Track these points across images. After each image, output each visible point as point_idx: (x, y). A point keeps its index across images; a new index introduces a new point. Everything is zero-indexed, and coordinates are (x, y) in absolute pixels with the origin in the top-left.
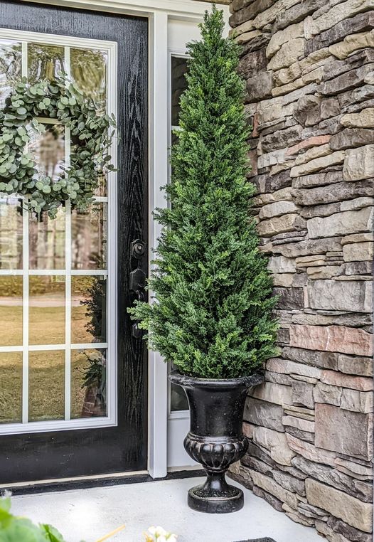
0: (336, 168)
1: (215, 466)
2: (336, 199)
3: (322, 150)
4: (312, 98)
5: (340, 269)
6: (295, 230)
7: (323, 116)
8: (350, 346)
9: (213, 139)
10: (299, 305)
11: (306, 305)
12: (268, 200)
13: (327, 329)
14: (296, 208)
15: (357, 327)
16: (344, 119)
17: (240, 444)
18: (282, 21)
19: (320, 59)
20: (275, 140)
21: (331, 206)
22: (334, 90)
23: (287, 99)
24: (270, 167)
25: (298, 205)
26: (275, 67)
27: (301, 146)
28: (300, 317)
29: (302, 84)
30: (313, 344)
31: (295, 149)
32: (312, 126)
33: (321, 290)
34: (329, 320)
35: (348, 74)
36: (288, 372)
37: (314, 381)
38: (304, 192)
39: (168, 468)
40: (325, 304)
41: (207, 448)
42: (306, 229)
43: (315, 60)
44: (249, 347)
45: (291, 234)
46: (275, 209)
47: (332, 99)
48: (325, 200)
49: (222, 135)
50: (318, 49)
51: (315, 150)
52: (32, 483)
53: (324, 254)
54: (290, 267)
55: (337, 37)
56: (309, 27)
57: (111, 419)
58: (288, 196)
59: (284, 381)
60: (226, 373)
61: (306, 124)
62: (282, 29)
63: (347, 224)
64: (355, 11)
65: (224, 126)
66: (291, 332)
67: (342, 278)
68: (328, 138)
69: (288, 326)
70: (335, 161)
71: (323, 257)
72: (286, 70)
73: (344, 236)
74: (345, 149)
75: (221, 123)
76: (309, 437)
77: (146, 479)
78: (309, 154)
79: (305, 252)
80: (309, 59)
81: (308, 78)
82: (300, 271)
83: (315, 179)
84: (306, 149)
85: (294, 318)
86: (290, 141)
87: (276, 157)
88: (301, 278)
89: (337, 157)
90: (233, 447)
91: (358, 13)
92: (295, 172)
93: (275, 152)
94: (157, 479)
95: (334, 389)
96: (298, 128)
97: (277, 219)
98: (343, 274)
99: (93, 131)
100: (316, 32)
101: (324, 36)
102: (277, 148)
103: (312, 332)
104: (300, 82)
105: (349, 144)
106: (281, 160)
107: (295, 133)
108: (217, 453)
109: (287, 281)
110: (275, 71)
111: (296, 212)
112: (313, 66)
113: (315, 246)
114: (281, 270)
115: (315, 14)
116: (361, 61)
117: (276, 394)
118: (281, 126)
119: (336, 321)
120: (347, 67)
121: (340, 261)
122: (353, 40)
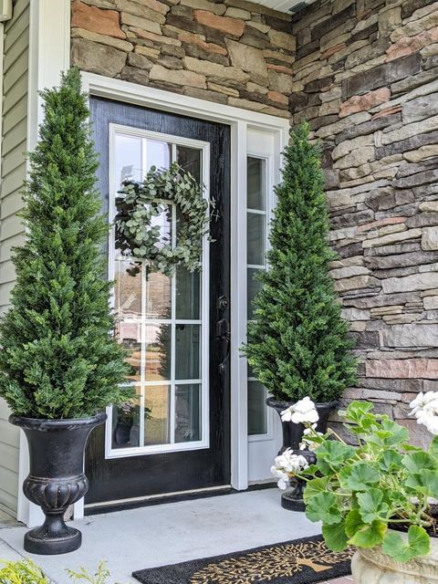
0: (413, 241)
2: (415, 264)
3: (397, 228)
4: (385, 190)
5: (422, 316)
6: (368, 288)
7: (397, 203)
8: (433, 373)
9: (306, 218)
10: (375, 344)
11: (382, 345)
12: (337, 266)
13: (408, 361)
14: (370, 271)
16: (423, 206)
18: (350, 133)
19: (392, 162)
20: (344, 220)
21: (410, 269)
22: (409, 185)
23: (356, 190)
24: (338, 241)
25: (373, 270)
26: (343, 167)
27: (374, 224)
28: (375, 353)
29: (373, 179)
30: (392, 374)
31: (369, 226)
32: (386, 210)
33: (400, 333)
34: (409, 355)
35: (424, 173)
36: (366, 397)
37: (394, 402)
38: (379, 259)
39: (249, 482)
40: (406, 343)
42: (381, 287)
43: (387, 163)
45: (364, 291)
46: (346, 272)
47: (407, 191)
48: (403, 265)
50: (391, 154)
51: (390, 228)
53: (404, 305)
54: (364, 316)
55: (412, 146)
56: (380, 139)
57: (204, 443)
58: (360, 262)
61: (380, 208)
62: (350, 139)
63: (427, 282)
64: (431, 129)
65: (315, 209)
66: (368, 366)
67: (425, 322)
68: (403, 219)
69: (363, 362)
70: (412, 236)
71: (401, 307)
72: (355, 169)
73: (423, 291)
74: (422, 227)
78: (383, 231)
79: (382, 303)
80: (381, 161)
81: (377, 176)
82: (373, 319)
83: (391, 249)
84: (379, 227)
85: (369, 355)
86: (360, 221)
87: (344, 233)
88: (376, 324)
89: (415, 233)
91: (434, 130)
92: (366, 244)
93: (343, 230)
94: (242, 491)
96: (370, 212)
97: (347, 280)
98: (426, 319)
100: (387, 143)
101: (397, 145)
102: (346, 227)
103: (392, 364)
104: (371, 178)
105: (427, 224)
106: (351, 236)
107: (367, 216)
109: (360, 327)
110: (341, 170)
111: (369, 275)
112: (385, 167)
113: (393, 299)
114: (355, 319)
115: (385, 130)
118: (353, 210)
119: (418, 354)
120: (423, 168)
121: (419, 309)
122: (428, 150)
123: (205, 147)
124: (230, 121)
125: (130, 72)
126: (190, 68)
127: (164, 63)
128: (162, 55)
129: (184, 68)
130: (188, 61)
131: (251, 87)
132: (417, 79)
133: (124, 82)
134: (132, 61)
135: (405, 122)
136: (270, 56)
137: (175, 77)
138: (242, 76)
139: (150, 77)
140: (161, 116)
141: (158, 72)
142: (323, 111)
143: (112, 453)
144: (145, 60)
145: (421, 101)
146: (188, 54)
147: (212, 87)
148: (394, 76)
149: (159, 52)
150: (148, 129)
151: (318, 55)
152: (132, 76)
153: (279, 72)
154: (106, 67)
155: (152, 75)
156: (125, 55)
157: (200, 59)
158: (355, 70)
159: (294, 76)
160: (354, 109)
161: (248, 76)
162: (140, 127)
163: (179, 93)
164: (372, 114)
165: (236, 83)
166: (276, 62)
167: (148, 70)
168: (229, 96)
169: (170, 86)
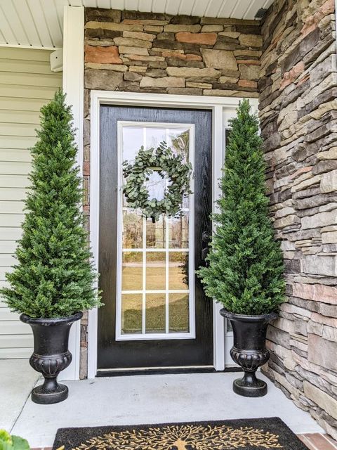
0: (316, 186)
1: (249, 367)
2: (317, 205)
3: (308, 175)
4: (301, 145)
5: (320, 249)
6: (294, 225)
7: (308, 155)
8: (327, 298)
9: (243, 172)
10: (298, 271)
11: (302, 271)
12: (279, 207)
13: (314, 286)
14: (295, 211)
15: (331, 286)
16: (319, 155)
17: (263, 356)
18: (285, 102)
19: (306, 121)
20: (282, 171)
21: (314, 209)
22: (313, 139)
23: (289, 147)
24: (281, 187)
25: (296, 209)
26: (282, 129)
27: (297, 173)
28: (298, 278)
29: (296, 137)
30: (305, 296)
31: (293, 176)
32: (302, 161)
33: (309, 261)
34: (315, 281)
35: (321, 128)
36: (292, 312)
37: (307, 319)
38: (298, 201)
39: (225, 365)
40: (312, 271)
41: (243, 357)
42: (300, 224)
43: (303, 122)
44: (267, 296)
45: (292, 227)
46: (283, 212)
47: (313, 144)
48: (311, 206)
49: (249, 169)
50: (304, 115)
51: (304, 175)
52: (147, 368)
53: (311, 239)
54: (292, 247)
55: (314, 107)
56: (300, 103)
57: (191, 335)
58: (290, 204)
59: (290, 318)
60: (252, 312)
61: (299, 160)
62: (285, 107)
63: (323, 220)
66: (293, 286)
67: (321, 254)
68: (311, 167)
69: (292, 284)
70: (315, 182)
71: (310, 241)
72: (287, 130)
73: (322, 227)
74: (321, 173)
75: (248, 163)
76: (304, 354)
77: (213, 371)
78: (301, 178)
79: (300, 238)
80: (299, 122)
81: (299, 134)
82: (298, 250)
83: (304, 193)
84: (299, 175)
85: (295, 279)
86: (290, 171)
87: (283, 181)
88: (299, 253)
89: (317, 179)
90: (259, 357)
91: (325, 90)
92: (293, 190)
93: (283, 179)
94: (219, 371)
95: (319, 325)
96: (294, 163)
97: (285, 218)
98: (322, 251)
99: (180, 173)
100: (304, 105)
101: (307, 107)
102: (284, 176)
103: (305, 288)
104: (295, 136)
105: (323, 171)
106: (286, 183)
107: (293, 167)
108: (248, 360)
109: (290, 255)
110: (282, 132)
111: (294, 214)
112: (303, 126)
113: (305, 234)
114: (287, 248)
115: (302, 95)
116: (329, 119)
117: (286, 325)
118: (285, 163)
119: (319, 281)
120: (321, 124)
121: (318, 243)
122: (323, 107)
123: (191, 128)
124: (211, 107)
125: (126, 84)
126: (171, 74)
127: (150, 74)
128: (149, 69)
129: (168, 76)
130: (169, 70)
131: (223, 80)
132: (318, 49)
133: (123, 92)
134: (126, 77)
135: (311, 87)
136: (241, 54)
137: (160, 83)
138: (213, 73)
139: (141, 86)
140: (156, 111)
141: (146, 82)
142: (274, 88)
144: (136, 75)
145: (320, 66)
146: (169, 65)
147: (188, 84)
148: (305, 50)
149: (146, 68)
150: (146, 121)
151: (271, 46)
152: (126, 87)
153: (248, 65)
154: (107, 85)
155: (142, 84)
156: (122, 74)
157: (179, 67)
158: (288, 51)
159: (260, 65)
160: (287, 83)
161: (219, 72)
162: (140, 121)
163: (163, 93)
164: (296, 84)
165: (209, 79)
166: (246, 58)
167: (139, 82)
168: (203, 89)
169: (156, 90)
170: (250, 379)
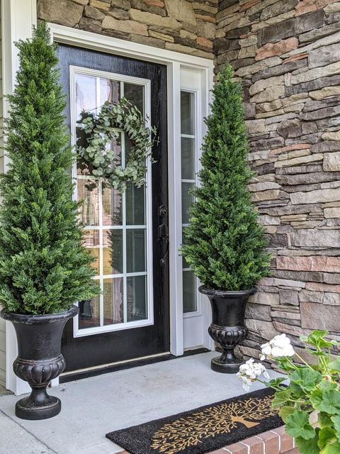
0: (316, 163)
1: (226, 345)
2: (317, 181)
3: (303, 152)
4: (295, 121)
5: (323, 223)
6: (279, 199)
7: (304, 132)
8: (331, 268)
10: (284, 244)
11: (290, 244)
12: (253, 181)
13: (311, 258)
14: (280, 186)
15: (336, 256)
16: (325, 136)
18: (265, 74)
19: (299, 99)
20: (259, 145)
21: (313, 186)
22: (314, 118)
23: (269, 121)
24: (254, 161)
25: (283, 185)
26: (258, 101)
27: (284, 149)
28: (284, 251)
29: (283, 112)
30: (299, 267)
31: (280, 150)
32: (294, 138)
33: (305, 236)
34: (312, 253)
35: (326, 109)
36: (277, 285)
37: (300, 289)
38: (288, 177)
39: (184, 349)
40: (309, 244)
41: (229, 334)
42: (290, 199)
43: (295, 99)
45: (276, 202)
46: (261, 187)
47: (311, 123)
48: (308, 182)
50: (298, 93)
51: (298, 152)
52: (107, 365)
53: (308, 214)
54: (275, 221)
55: (316, 87)
56: (289, 80)
57: (149, 321)
58: (273, 179)
59: (273, 290)
61: (289, 136)
62: (265, 79)
63: (327, 196)
64: (332, 73)
66: (278, 261)
67: (325, 228)
68: (308, 146)
69: (275, 257)
70: (315, 160)
71: (306, 216)
72: (269, 104)
73: (324, 203)
74: (323, 153)
76: (296, 323)
78: (292, 154)
79: (289, 213)
80: (290, 98)
81: (288, 110)
82: (283, 224)
83: (298, 169)
84: (288, 152)
85: (279, 253)
86: (273, 146)
87: (260, 155)
88: (284, 228)
89: (318, 157)
91: (335, 75)
92: (278, 165)
93: (259, 152)
94: (179, 357)
95: (317, 293)
96: (281, 139)
97: (262, 193)
98: (326, 225)
100: (295, 83)
101: (303, 86)
102: (261, 150)
103: (298, 260)
104: (282, 111)
105: (327, 150)
106: (265, 157)
107: (278, 142)
109: (272, 230)
110: (257, 104)
111: (280, 189)
112: (294, 103)
113: (299, 209)
114: (268, 223)
115: (294, 72)
116: (336, 103)
117: (267, 299)
118: (265, 136)
119: (320, 253)
120: (325, 105)
121: (321, 218)
122: (329, 90)
123: (147, 84)
124: (166, 62)
125: (87, 22)
126: (134, 18)
127: (114, 14)
128: (112, 8)
129: (130, 19)
130: (132, 11)
131: (184, 34)
132: (321, 32)
133: (82, 31)
134: (88, 13)
135: (310, 67)
136: (198, 8)
137: (123, 26)
138: (176, 25)
139: (103, 26)
140: (111, 58)
141: (109, 22)
142: (242, 54)
143: (78, 333)
144: (98, 12)
145: (324, 50)
146: (133, 7)
147: (153, 34)
148: (301, 28)
149: (109, 5)
150: (101, 70)
151: (238, 8)
152: (88, 26)
153: (205, 21)
154: (67, 19)
155: (105, 25)
156: (82, 7)
157: (142, 11)
158: (268, 22)
159: (217, 24)
160: (268, 54)
161: (181, 25)
162: (94, 68)
163: (126, 39)
164: (283, 59)
165: (171, 30)
166: (203, 13)
167: (101, 21)
168: (166, 41)
169: (118, 34)
170: (230, 356)
